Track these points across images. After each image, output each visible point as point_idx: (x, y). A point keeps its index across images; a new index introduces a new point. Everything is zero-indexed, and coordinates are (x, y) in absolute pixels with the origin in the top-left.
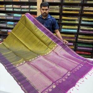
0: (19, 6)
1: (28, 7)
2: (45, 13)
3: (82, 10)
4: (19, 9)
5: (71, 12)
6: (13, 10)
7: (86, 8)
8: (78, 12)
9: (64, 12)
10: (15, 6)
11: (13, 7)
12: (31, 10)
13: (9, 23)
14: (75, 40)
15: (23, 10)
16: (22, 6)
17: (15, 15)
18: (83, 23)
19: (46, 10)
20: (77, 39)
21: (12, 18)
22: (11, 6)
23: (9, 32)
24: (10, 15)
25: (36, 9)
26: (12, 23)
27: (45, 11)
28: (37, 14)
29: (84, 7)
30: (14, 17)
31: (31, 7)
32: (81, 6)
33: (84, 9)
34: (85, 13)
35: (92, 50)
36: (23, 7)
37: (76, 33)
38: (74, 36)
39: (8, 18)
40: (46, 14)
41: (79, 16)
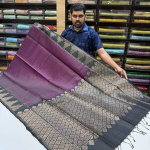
0: (27, 11)
1: (41, 12)
2: (78, 21)
3: (131, 17)
4: (27, 15)
5: (114, 20)
6: (16, 18)
7: (137, 14)
8: (125, 21)
9: (101, 20)
10: (18, 11)
11: (15, 13)
12: (46, 18)
13: (8, 39)
16: (30, 10)
17: (20, 26)
18: (133, 37)
19: (81, 16)
20: (123, 65)
21: (14, 31)
22: (12, 11)
23: (10, 55)
24: (11, 26)
25: (55, 16)
26: (15, 40)
27: (78, 19)
28: (56, 24)
29: (135, 11)
30: (18, 29)
31: (47, 12)
32: (130, 11)
33: (135, 15)
34: (136, 21)
35: (149, 83)
36: (32, 12)
37: (123, 55)
38: (118, 59)
39: (8, 31)
40: (80, 23)
41: (126, 26)
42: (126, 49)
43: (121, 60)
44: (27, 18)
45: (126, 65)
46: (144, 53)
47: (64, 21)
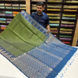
0: (10, 5)
1: (18, 5)
3: (62, 8)
4: (10, 7)
5: (54, 10)
6: (5, 8)
7: (65, 7)
8: (59, 10)
9: (48, 10)
10: (6, 5)
11: (4, 5)
12: (21, 8)
14: (57, 32)
15: (13, 8)
17: (7, 12)
18: (63, 18)
20: (59, 32)
21: (4, 15)
22: (3, 4)
24: (2, 12)
25: (25, 7)
26: (5, 19)
29: (64, 5)
30: (6, 14)
31: (21, 5)
32: (62, 5)
33: (64, 7)
34: (65, 10)
35: (71, 40)
36: (13, 5)
37: (58, 27)
38: (56, 29)
41: (60, 13)
42: (60, 24)
43: (58, 29)
44: (11, 8)
45: (60, 31)
46: (69, 26)
47: (30, 10)
